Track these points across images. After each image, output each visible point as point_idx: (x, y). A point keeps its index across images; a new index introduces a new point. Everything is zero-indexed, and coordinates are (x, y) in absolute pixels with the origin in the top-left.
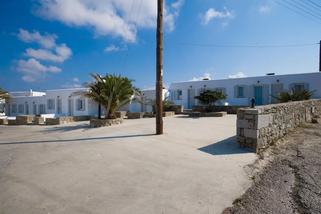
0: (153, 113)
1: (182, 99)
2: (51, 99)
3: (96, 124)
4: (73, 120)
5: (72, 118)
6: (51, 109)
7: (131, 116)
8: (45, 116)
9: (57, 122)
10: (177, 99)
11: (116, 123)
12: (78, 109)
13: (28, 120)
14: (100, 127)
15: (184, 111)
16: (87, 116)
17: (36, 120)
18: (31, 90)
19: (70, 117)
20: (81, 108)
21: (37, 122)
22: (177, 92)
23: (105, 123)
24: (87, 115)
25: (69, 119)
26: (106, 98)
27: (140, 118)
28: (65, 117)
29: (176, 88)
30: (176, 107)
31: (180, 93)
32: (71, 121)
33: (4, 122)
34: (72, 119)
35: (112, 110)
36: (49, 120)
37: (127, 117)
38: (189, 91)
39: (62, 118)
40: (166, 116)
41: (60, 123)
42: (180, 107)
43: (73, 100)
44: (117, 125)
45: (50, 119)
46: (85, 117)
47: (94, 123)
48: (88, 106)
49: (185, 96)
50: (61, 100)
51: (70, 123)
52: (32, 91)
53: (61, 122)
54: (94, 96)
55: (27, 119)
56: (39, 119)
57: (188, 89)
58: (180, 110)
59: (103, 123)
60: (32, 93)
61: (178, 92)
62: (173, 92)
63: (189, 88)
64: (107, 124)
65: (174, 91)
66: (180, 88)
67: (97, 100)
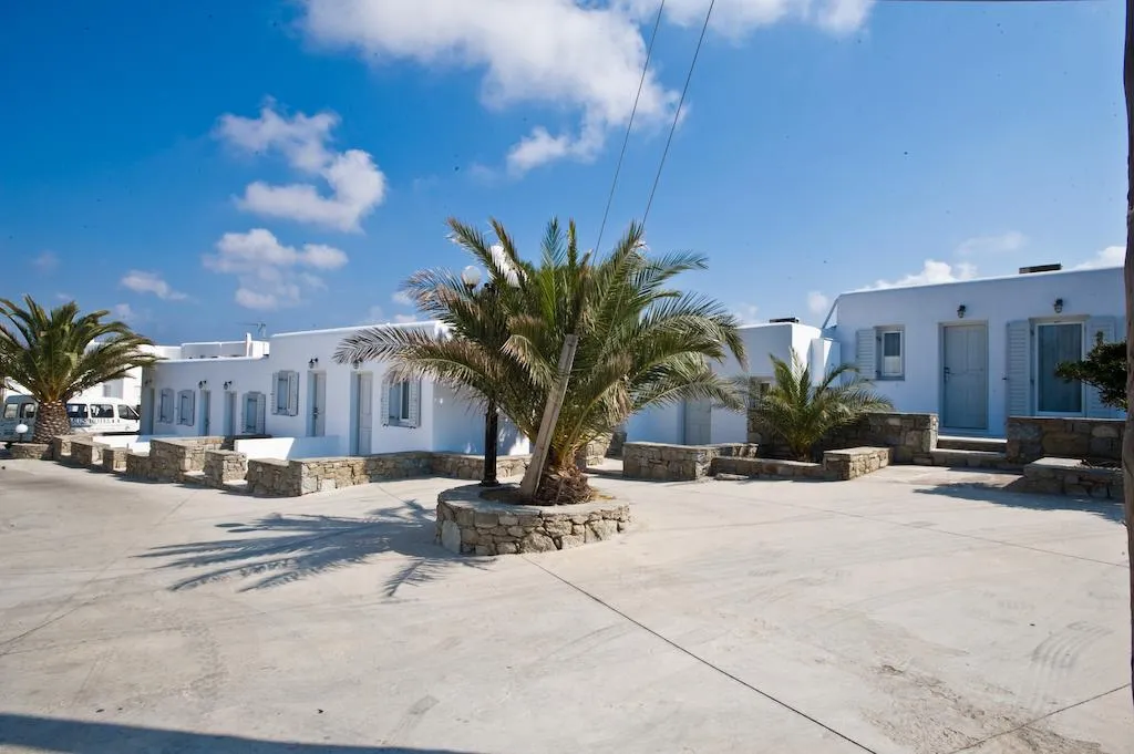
0: (754, 450)
1: (901, 378)
2: (287, 372)
3: (470, 535)
4: (365, 472)
5: (359, 462)
6: (286, 414)
7: (644, 462)
8: (251, 449)
9: (292, 485)
10: (874, 376)
11: (590, 534)
12: (391, 417)
13: (188, 463)
14: (495, 551)
15: (940, 444)
16: (430, 456)
17: (213, 464)
18: (249, 335)
19: (351, 460)
20: (405, 416)
21: (216, 473)
22: (874, 341)
23: (528, 534)
24: (430, 449)
25: (347, 471)
26: (538, 372)
27: (692, 477)
28: (327, 459)
29: (869, 320)
30: (894, 422)
31: (890, 342)
32: (357, 478)
33: (115, 462)
34: (357, 468)
35: (562, 446)
36: (260, 469)
37: (617, 465)
38: (945, 330)
39: (312, 466)
40: (852, 473)
41: (304, 491)
42: (920, 423)
43: (370, 374)
44: (599, 544)
45: (266, 466)
46: (419, 459)
47: (461, 528)
48: (436, 404)
49: (921, 357)
50: (324, 374)
51: (351, 487)
52: (253, 339)
53: (307, 483)
54: (466, 363)
55: (182, 456)
56: (225, 463)
57: (940, 324)
58: (924, 441)
59: (513, 530)
60: (252, 345)
61: (879, 339)
62: (851, 339)
63: (951, 317)
64: (536, 537)
65: (857, 333)
66: (888, 319)
67: (480, 383)
